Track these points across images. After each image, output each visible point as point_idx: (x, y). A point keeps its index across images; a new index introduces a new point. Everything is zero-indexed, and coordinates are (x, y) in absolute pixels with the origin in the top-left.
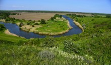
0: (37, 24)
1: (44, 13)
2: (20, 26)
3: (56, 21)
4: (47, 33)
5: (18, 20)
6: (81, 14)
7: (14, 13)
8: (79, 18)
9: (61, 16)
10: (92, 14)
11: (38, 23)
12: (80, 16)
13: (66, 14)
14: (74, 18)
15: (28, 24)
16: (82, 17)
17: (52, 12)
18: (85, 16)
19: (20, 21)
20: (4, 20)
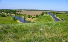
2: (25, 18)
3: (44, 16)
5: (22, 15)
6: (58, 12)
9: (46, 13)
10: (65, 12)
12: (58, 13)
13: (49, 12)
14: (55, 14)
15: (29, 17)
16: (60, 14)
18: (61, 13)
19: (23, 15)
20: (14, 15)
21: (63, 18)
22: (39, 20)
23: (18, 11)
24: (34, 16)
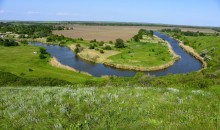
0: (108, 48)
1: (115, 27)
2: (77, 51)
3: (145, 43)
4: (131, 67)
5: (71, 39)
6: (191, 30)
7: (61, 26)
8: (190, 38)
9: (151, 33)
10: (214, 29)
11: (111, 45)
12: (191, 34)
13: (161, 28)
14: (178, 37)
15: (92, 48)
16: (196, 35)
17: (131, 25)
18: (202, 34)
19: (74, 41)
20: (44, 40)
21: (205, 51)
22: (125, 56)
23: (60, 29)
24: (111, 42)
